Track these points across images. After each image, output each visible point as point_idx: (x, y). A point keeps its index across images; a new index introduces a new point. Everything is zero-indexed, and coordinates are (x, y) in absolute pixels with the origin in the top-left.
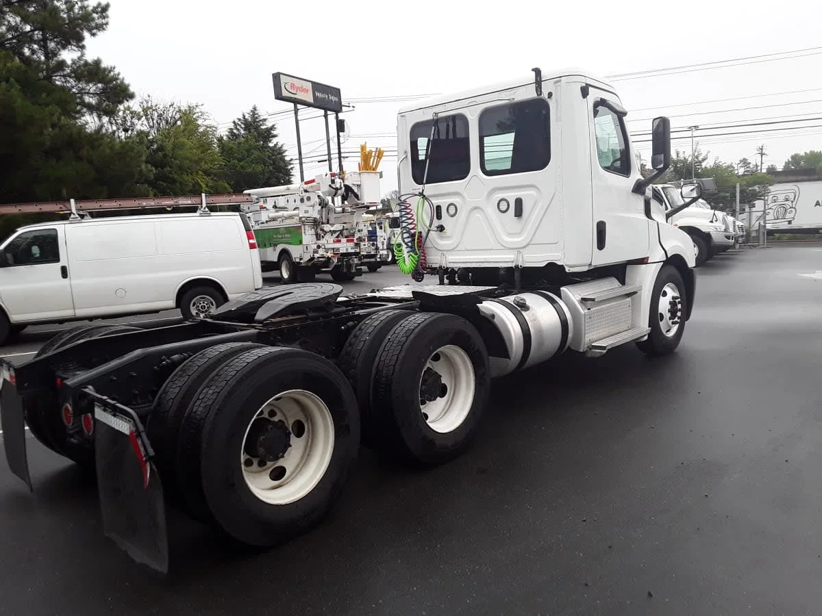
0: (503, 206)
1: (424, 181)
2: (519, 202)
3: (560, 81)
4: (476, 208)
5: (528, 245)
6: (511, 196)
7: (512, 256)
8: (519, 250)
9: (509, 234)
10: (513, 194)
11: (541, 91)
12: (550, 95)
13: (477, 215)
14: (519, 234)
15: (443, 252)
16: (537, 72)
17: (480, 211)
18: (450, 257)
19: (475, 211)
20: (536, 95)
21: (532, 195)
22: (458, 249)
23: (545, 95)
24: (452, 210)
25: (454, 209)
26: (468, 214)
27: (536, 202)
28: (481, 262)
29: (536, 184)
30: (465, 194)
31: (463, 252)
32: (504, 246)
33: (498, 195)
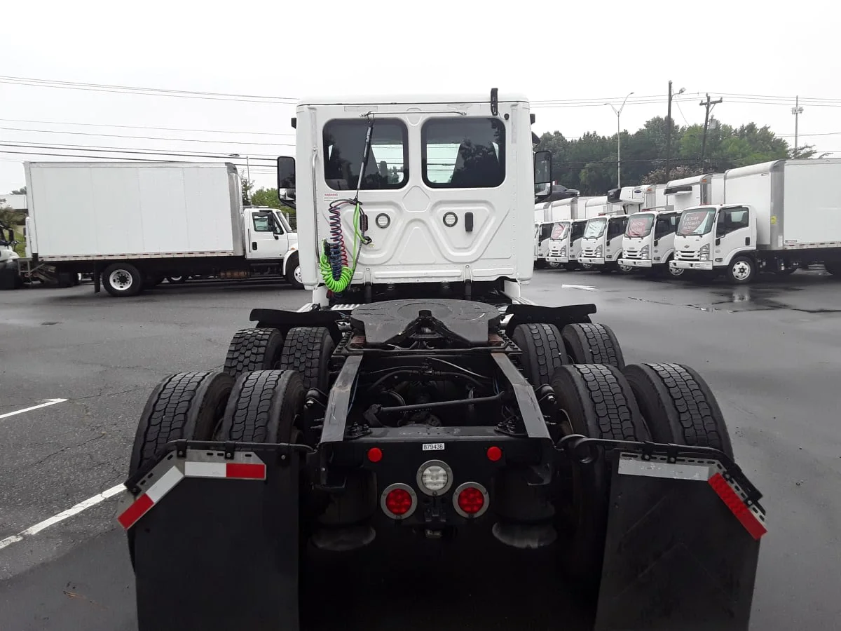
0: (450, 220)
1: (359, 186)
2: (469, 218)
3: (517, 105)
4: (417, 220)
5: (478, 259)
6: (461, 211)
7: (459, 271)
8: (467, 264)
9: (455, 248)
10: (463, 208)
11: (496, 110)
12: (507, 116)
13: (416, 227)
14: (467, 249)
15: (368, 267)
16: (494, 92)
17: (421, 224)
18: (376, 273)
19: (413, 224)
20: (491, 114)
21: (485, 210)
22: (390, 263)
23: (501, 116)
24: (383, 221)
25: (385, 221)
26: (404, 226)
27: (488, 217)
28: (419, 277)
29: (488, 200)
30: (403, 205)
31: (397, 267)
32: (450, 261)
33: (444, 209)
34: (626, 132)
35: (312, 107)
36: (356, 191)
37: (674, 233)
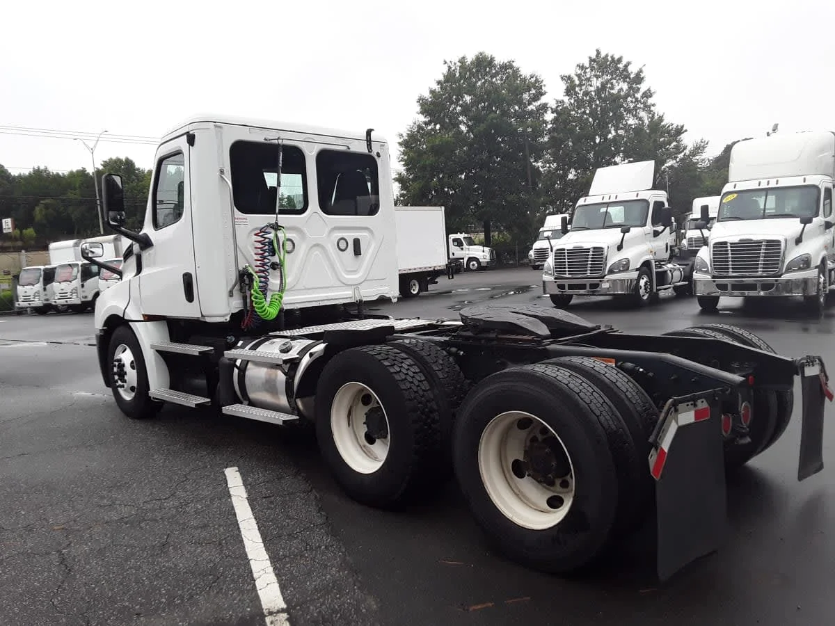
0: (343, 245)
2: (357, 243)
3: (383, 146)
4: (317, 245)
5: (364, 281)
6: (350, 236)
7: (350, 292)
8: (356, 286)
9: (347, 271)
10: (351, 234)
11: (371, 148)
12: (378, 155)
13: (317, 252)
14: (355, 272)
16: (369, 132)
17: (321, 249)
18: (285, 298)
19: (314, 249)
20: (367, 151)
21: (368, 236)
22: (296, 288)
23: (374, 154)
24: (290, 246)
26: (307, 251)
27: (369, 243)
28: (321, 300)
29: (368, 226)
30: (305, 230)
31: (302, 291)
32: (344, 283)
33: (339, 234)
34: (39, 168)
35: (217, 124)
36: (275, 216)
37: (98, 277)
